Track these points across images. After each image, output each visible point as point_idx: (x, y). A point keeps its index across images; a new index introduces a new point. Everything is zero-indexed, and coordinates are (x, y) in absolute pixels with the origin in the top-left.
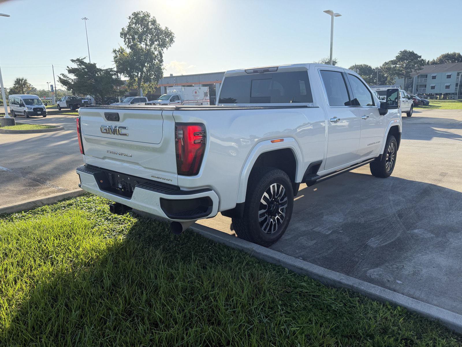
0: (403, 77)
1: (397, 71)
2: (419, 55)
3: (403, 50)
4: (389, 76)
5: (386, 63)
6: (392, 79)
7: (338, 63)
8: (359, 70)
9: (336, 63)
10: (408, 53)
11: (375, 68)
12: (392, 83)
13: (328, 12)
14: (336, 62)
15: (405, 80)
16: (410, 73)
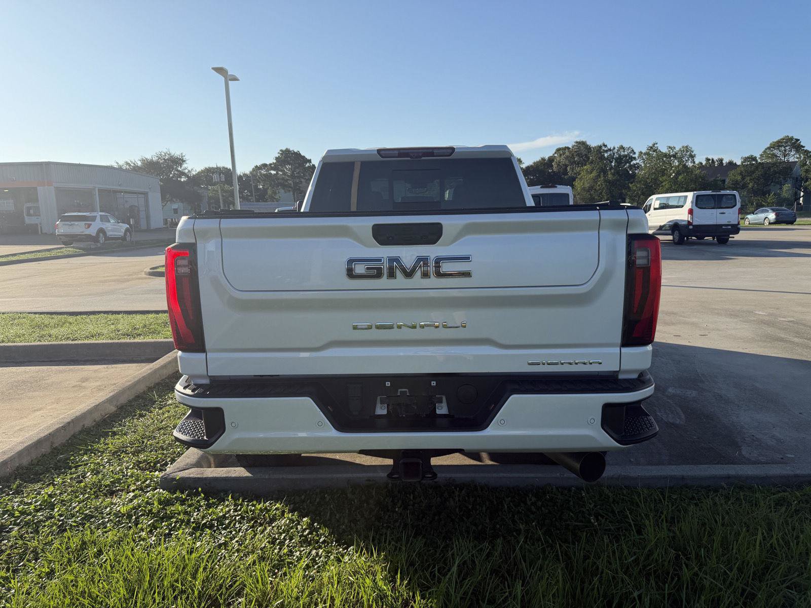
0: (290, 191)
1: (280, 181)
2: (308, 157)
3: (284, 149)
4: (270, 188)
5: (257, 166)
6: (275, 193)
7: (187, 162)
8: (223, 176)
9: (184, 161)
10: (292, 154)
11: (242, 175)
12: (275, 199)
13: (220, 70)
14: (184, 159)
15: (294, 194)
16: (300, 184)
